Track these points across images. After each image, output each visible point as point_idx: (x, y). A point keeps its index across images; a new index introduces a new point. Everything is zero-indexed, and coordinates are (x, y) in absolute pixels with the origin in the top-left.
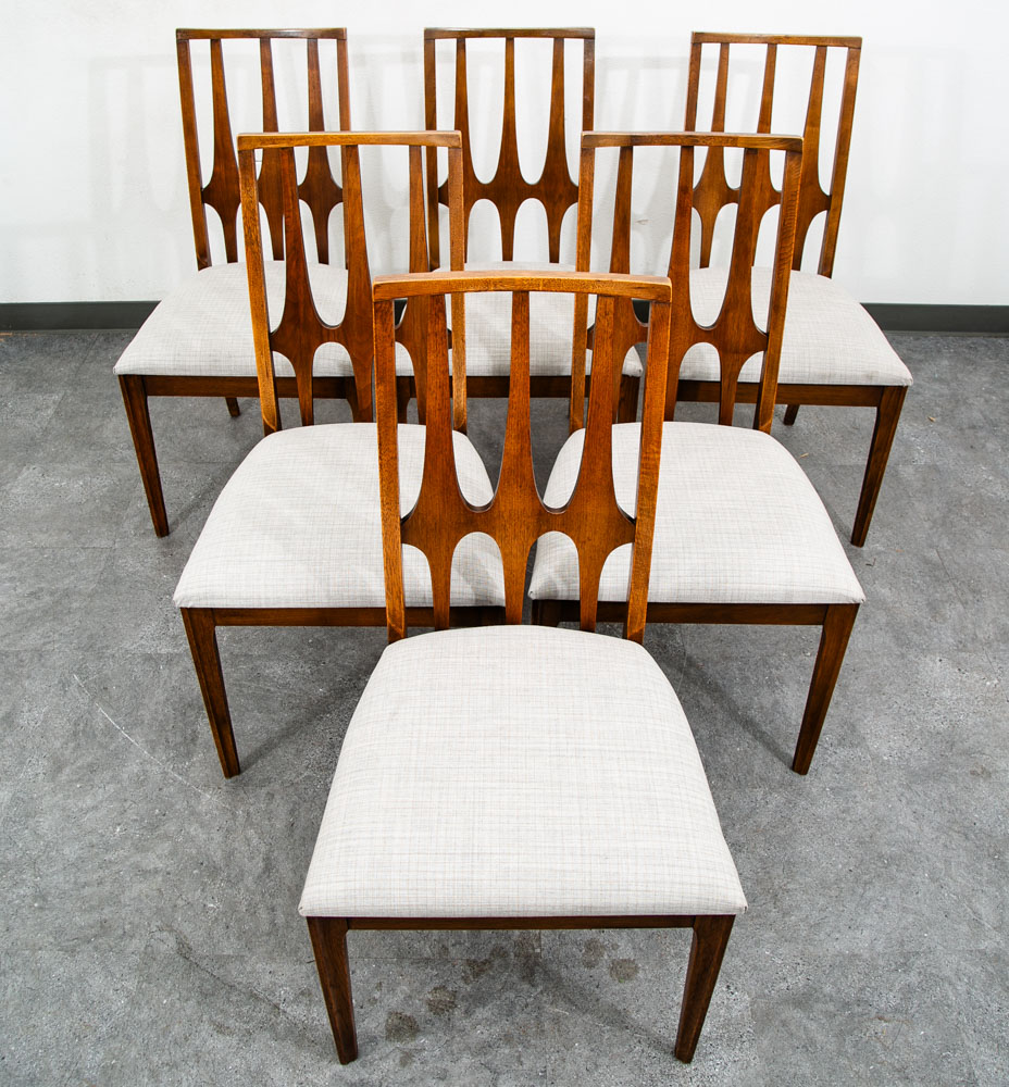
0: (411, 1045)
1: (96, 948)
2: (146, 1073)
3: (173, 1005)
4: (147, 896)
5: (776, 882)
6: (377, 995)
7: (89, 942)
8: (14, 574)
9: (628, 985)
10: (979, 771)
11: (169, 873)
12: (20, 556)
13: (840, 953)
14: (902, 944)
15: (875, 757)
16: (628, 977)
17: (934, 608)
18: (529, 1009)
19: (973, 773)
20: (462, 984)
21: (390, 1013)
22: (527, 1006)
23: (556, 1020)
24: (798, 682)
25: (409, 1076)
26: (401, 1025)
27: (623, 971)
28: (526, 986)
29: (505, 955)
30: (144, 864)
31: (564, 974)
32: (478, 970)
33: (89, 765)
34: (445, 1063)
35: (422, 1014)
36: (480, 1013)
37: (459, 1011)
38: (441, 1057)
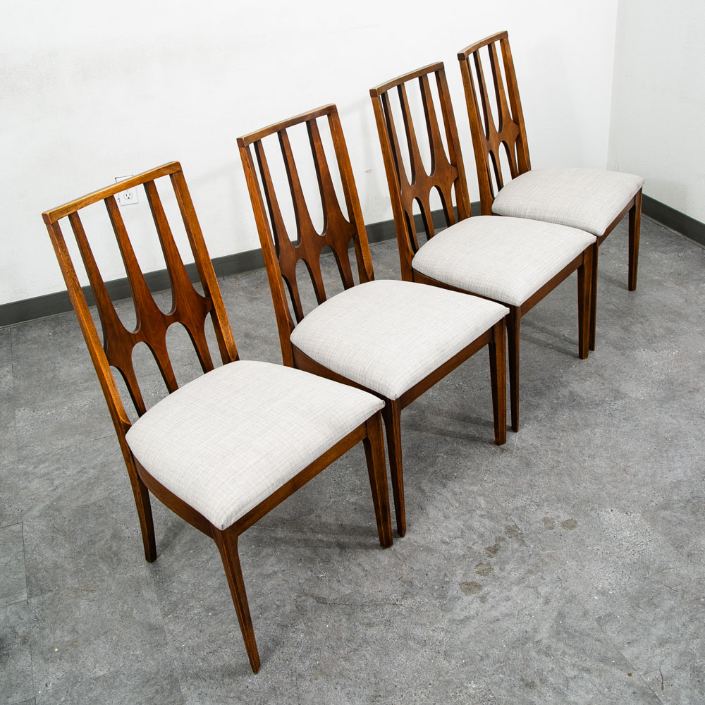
0: (481, 593)
1: (266, 619)
2: (341, 659)
3: (333, 626)
4: (279, 585)
5: (621, 464)
6: (447, 579)
7: (259, 618)
8: (57, 466)
9: (576, 530)
10: (692, 390)
11: (283, 571)
12: (54, 455)
13: (672, 483)
14: (699, 469)
15: (637, 400)
16: (573, 527)
17: (626, 329)
18: (533, 556)
19: (689, 392)
20: (490, 559)
21: (460, 584)
22: (530, 555)
23: (550, 556)
24: (577, 380)
25: (490, 606)
26: (470, 587)
27: (571, 525)
28: (524, 548)
29: (503, 539)
30: (265, 572)
31: (540, 536)
32: (494, 550)
33: (191, 540)
34: (506, 593)
35: (478, 578)
36: (508, 567)
37: (496, 570)
38: (501, 592)
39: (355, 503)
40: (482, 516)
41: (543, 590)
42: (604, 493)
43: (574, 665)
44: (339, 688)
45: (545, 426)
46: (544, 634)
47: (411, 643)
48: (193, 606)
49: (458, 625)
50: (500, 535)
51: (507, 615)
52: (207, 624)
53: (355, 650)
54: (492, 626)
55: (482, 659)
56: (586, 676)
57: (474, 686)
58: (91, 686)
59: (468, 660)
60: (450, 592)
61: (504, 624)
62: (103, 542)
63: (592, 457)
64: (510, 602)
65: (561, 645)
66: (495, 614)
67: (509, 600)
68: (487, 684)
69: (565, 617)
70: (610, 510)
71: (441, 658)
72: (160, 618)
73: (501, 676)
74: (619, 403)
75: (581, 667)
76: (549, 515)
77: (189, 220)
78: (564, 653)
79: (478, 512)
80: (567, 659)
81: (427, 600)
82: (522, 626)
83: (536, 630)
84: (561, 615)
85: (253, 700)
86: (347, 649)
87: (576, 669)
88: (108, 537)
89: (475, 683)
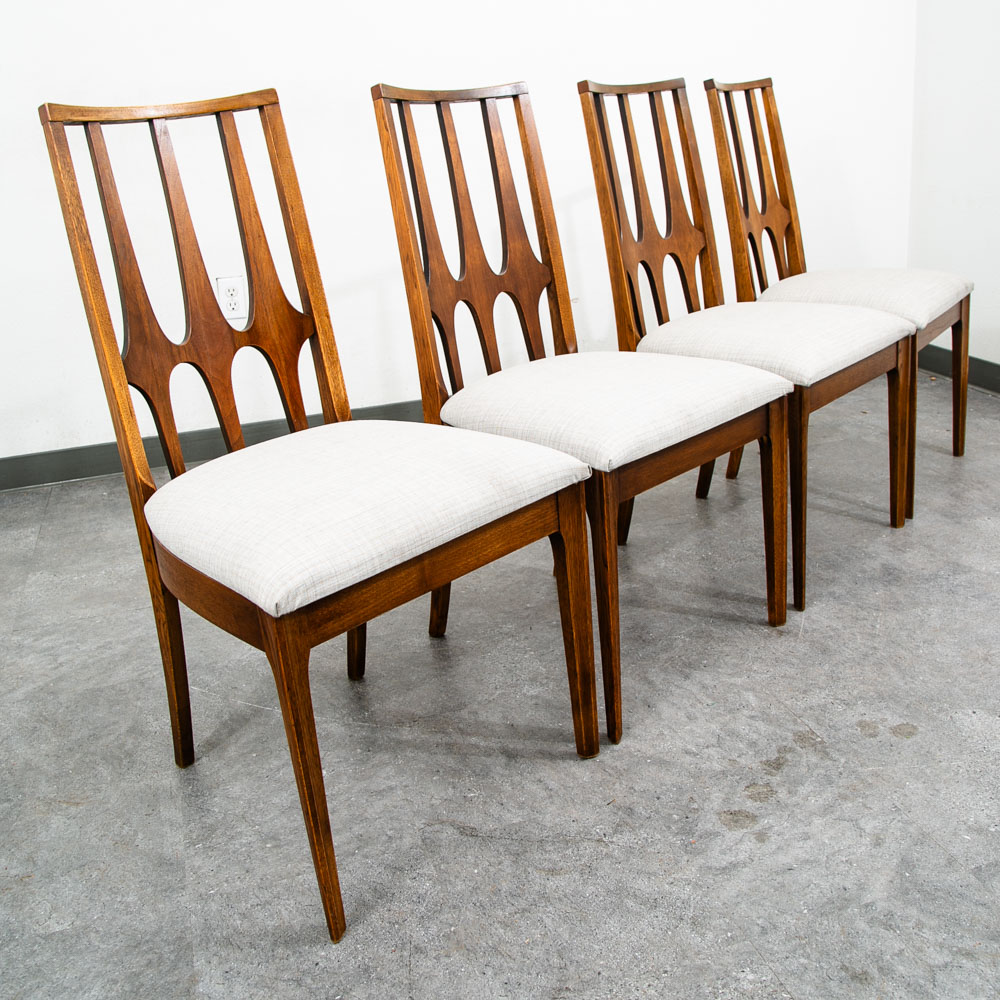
0: (757, 828)
1: (366, 857)
2: (497, 925)
3: (487, 871)
4: (395, 807)
5: (979, 652)
6: (695, 806)
7: (354, 854)
8: (68, 639)
9: (917, 738)
11: (406, 786)
12: (68, 627)
15: (989, 574)
16: (911, 734)
18: (845, 775)
20: (769, 777)
21: (719, 814)
22: (841, 774)
23: (875, 774)
24: (891, 551)
25: (774, 847)
26: (736, 818)
27: (904, 731)
28: (829, 763)
29: (791, 750)
30: (373, 787)
31: (855, 747)
32: (777, 765)
33: (255, 740)
34: (801, 829)
35: (750, 806)
36: (803, 790)
37: (782, 794)
38: (793, 826)
39: (537, 697)
40: (752, 717)
41: (869, 825)
42: (957, 689)
43: (941, 946)
44: (490, 972)
45: (847, 604)
46: (878, 892)
47: (630, 903)
48: (241, 833)
49: (717, 875)
50: (784, 744)
51: (807, 861)
52: (262, 860)
53: (524, 910)
54: (779, 879)
55: (764, 931)
56: (967, 964)
57: (751, 977)
58: (36, 948)
59: (738, 932)
60: (699, 825)
61: (804, 876)
62: (112, 738)
63: (931, 643)
64: (810, 843)
65: (913, 912)
66: (783, 859)
67: (809, 838)
68: (776, 974)
69: (914, 866)
70: (970, 712)
71: (685, 929)
72: (181, 848)
73: (802, 960)
74: (962, 578)
75: (955, 949)
76: (867, 718)
77: (285, 183)
78: (920, 925)
79: (745, 712)
80: (927, 934)
81: (658, 836)
82: (837, 880)
83: (862, 887)
84: (906, 863)
85: (323, 987)
86: (510, 909)
87: (946, 952)
88: (123, 730)
89: (753, 972)
